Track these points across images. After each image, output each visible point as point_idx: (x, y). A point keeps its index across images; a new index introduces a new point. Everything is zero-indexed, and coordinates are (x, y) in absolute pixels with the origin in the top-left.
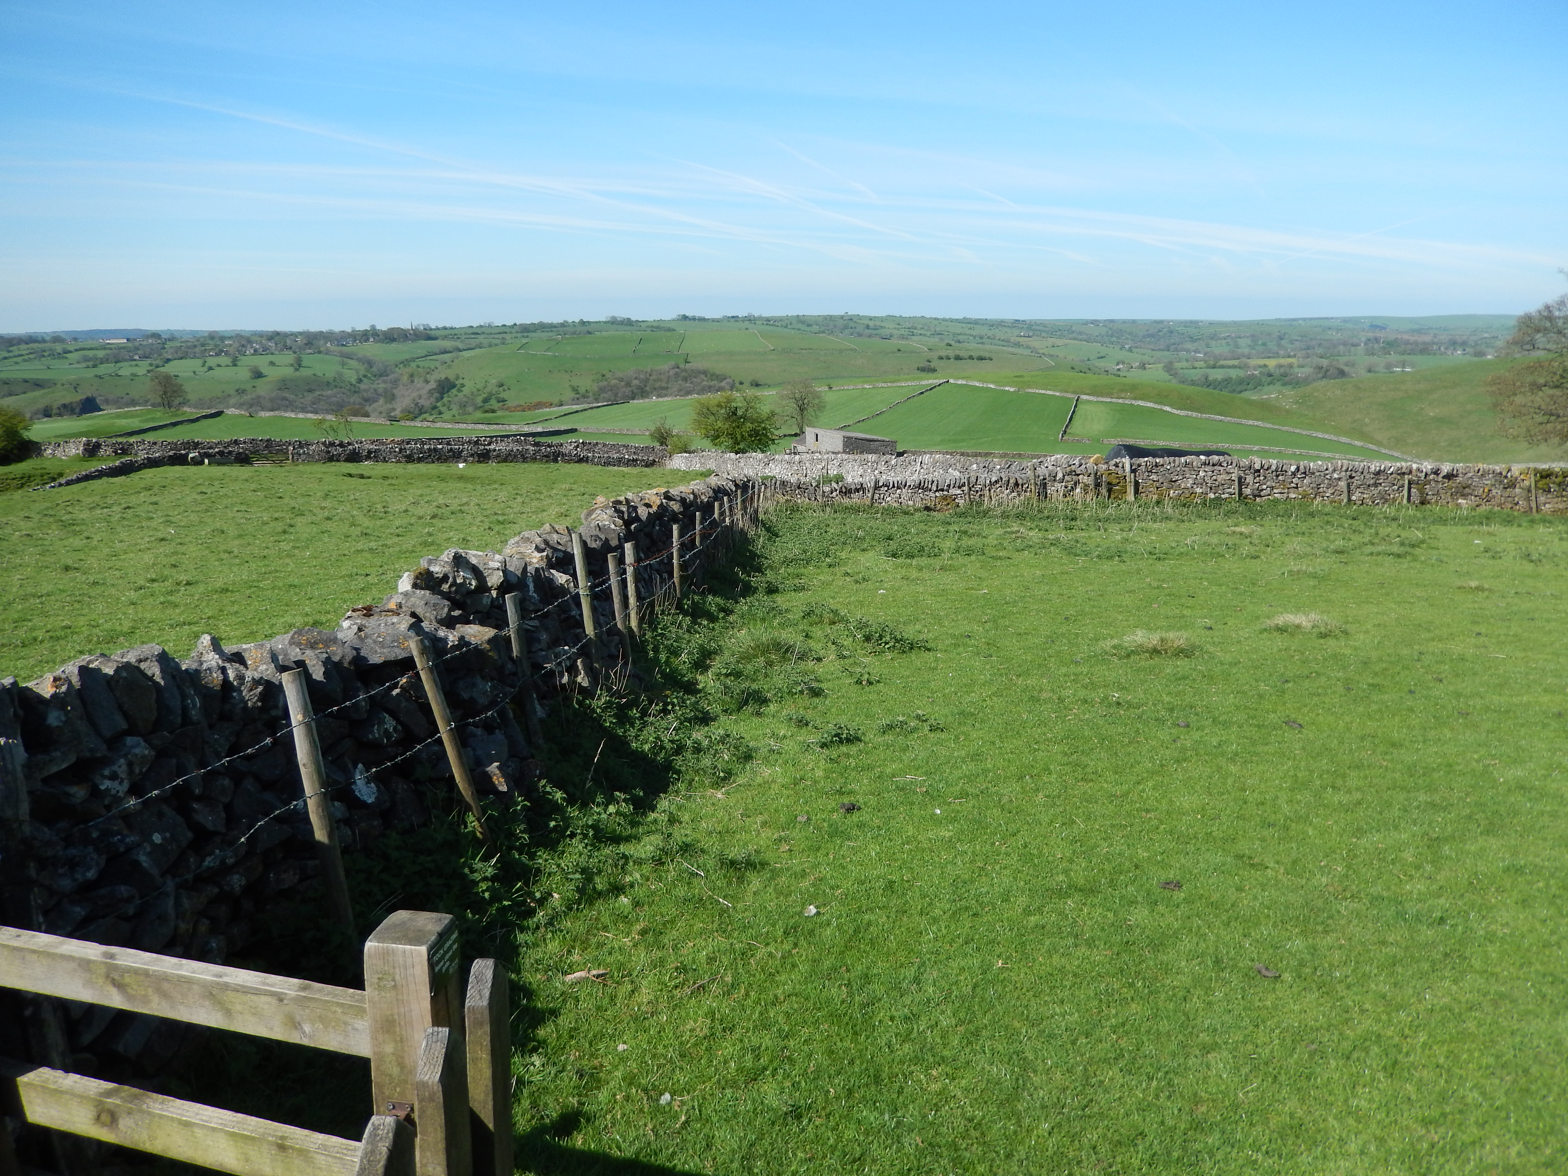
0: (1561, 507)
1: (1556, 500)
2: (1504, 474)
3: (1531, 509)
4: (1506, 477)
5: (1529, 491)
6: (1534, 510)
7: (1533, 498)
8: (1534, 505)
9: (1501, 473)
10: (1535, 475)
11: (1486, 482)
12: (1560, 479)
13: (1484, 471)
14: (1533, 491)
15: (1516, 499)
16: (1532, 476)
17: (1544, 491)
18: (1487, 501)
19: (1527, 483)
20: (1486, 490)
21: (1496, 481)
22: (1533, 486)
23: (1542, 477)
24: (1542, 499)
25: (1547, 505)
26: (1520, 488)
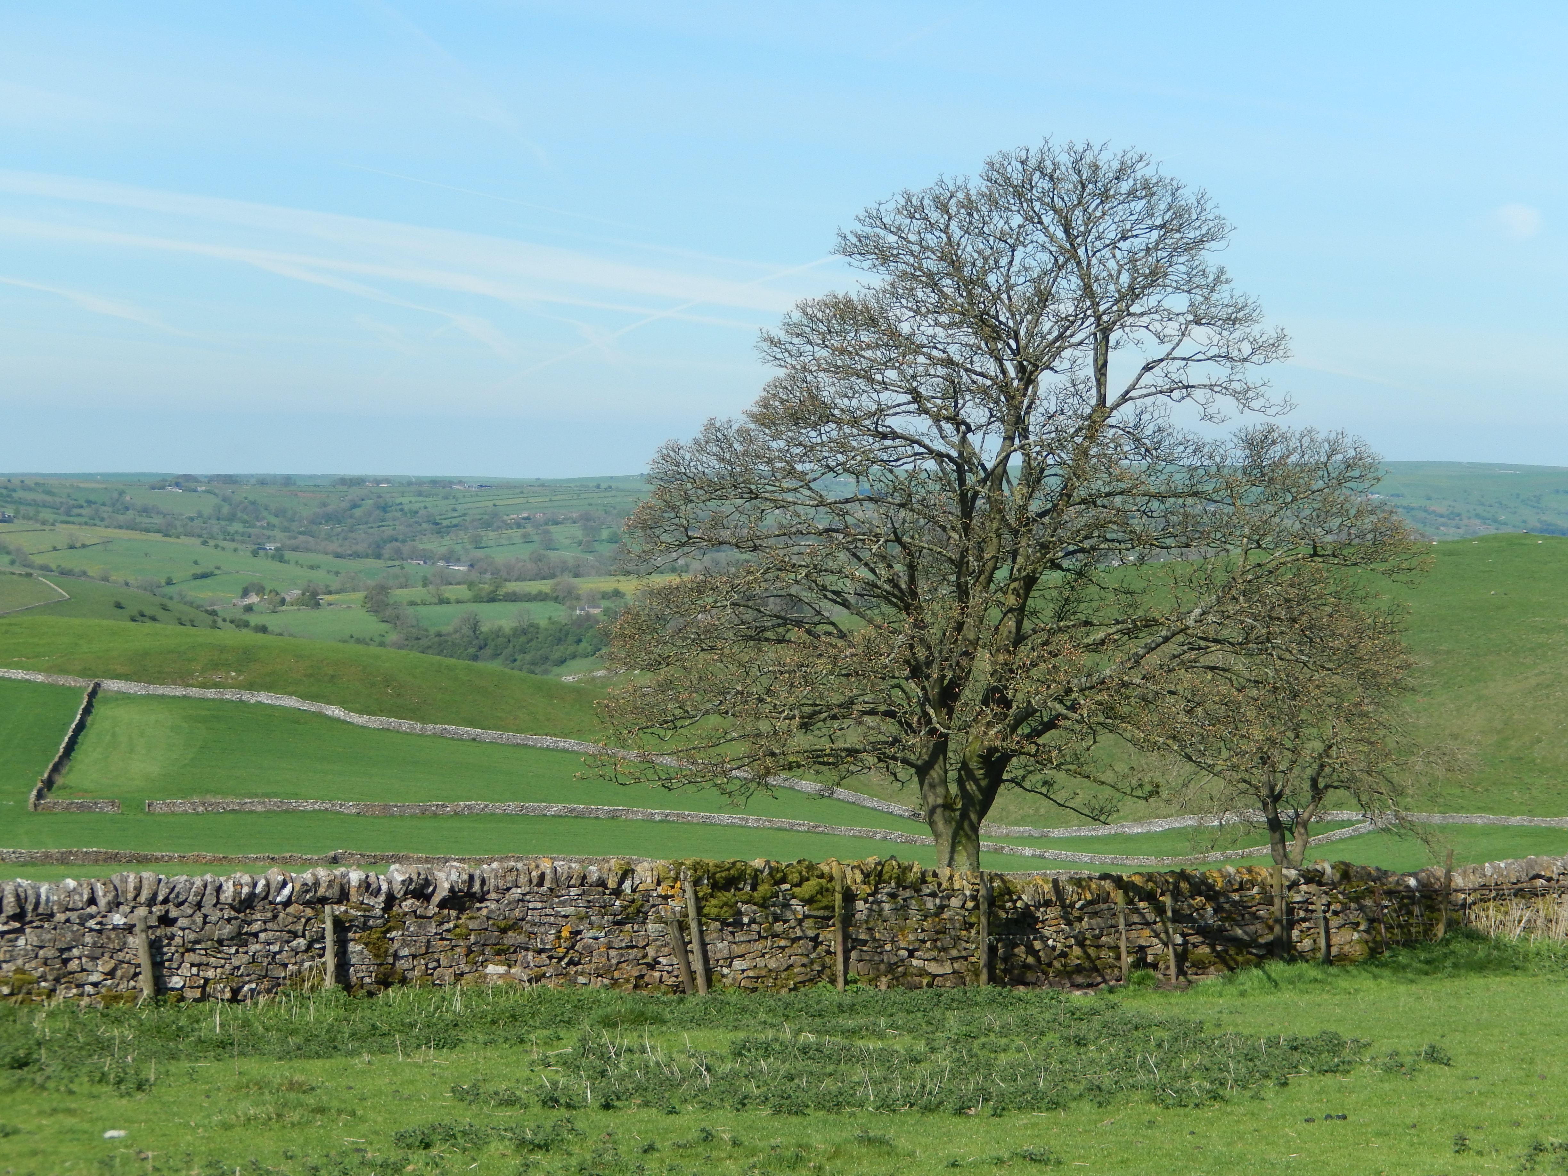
0: (772, 964)
1: (758, 946)
2: (612, 884)
3: (692, 974)
4: (617, 892)
5: (683, 927)
6: (700, 981)
7: (695, 946)
8: (698, 966)
9: (602, 883)
10: (696, 883)
11: (563, 911)
12: (764, 889)
13: (556, 880)
14: (694, 926)
15: (651, 952)
16: (688, 887)
17: (724, 923)
18: (571, 963)
19: (676, 905)
20: (565, 934)
21: (590, 905)
22: (692, 912)
23: (716, 886)
24: (720, 948)
25: (738, 964)
26: (660, 920)
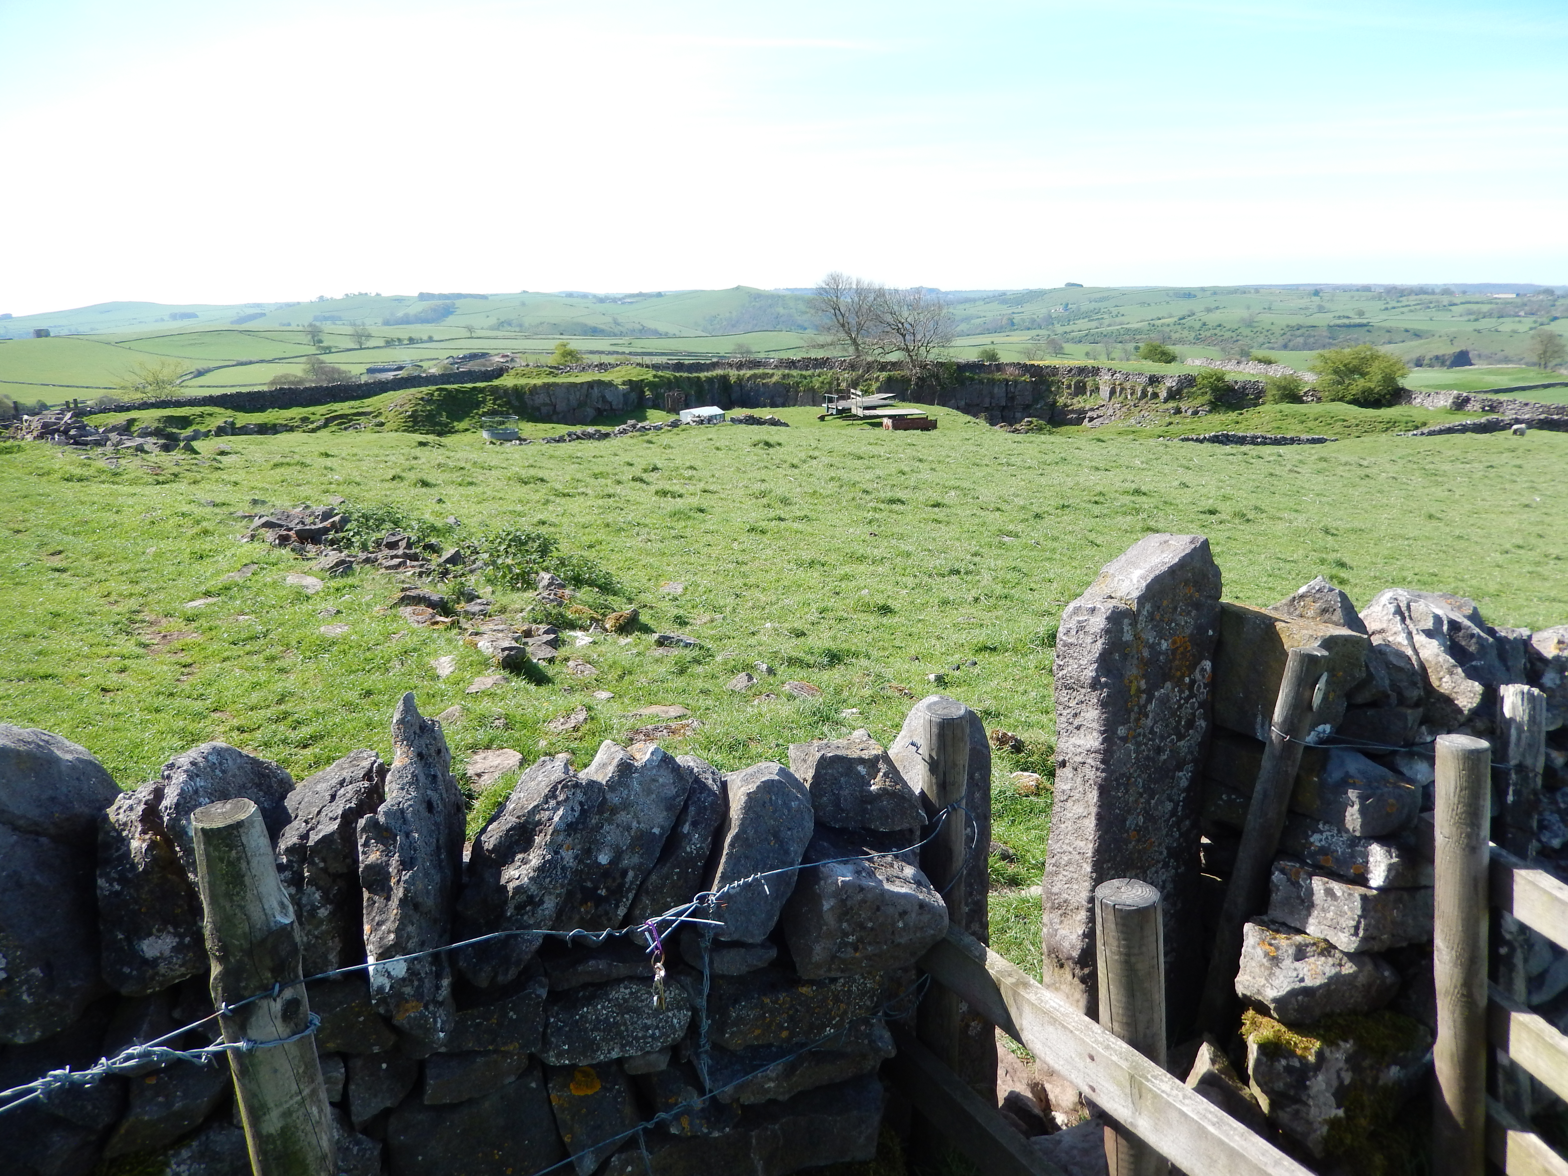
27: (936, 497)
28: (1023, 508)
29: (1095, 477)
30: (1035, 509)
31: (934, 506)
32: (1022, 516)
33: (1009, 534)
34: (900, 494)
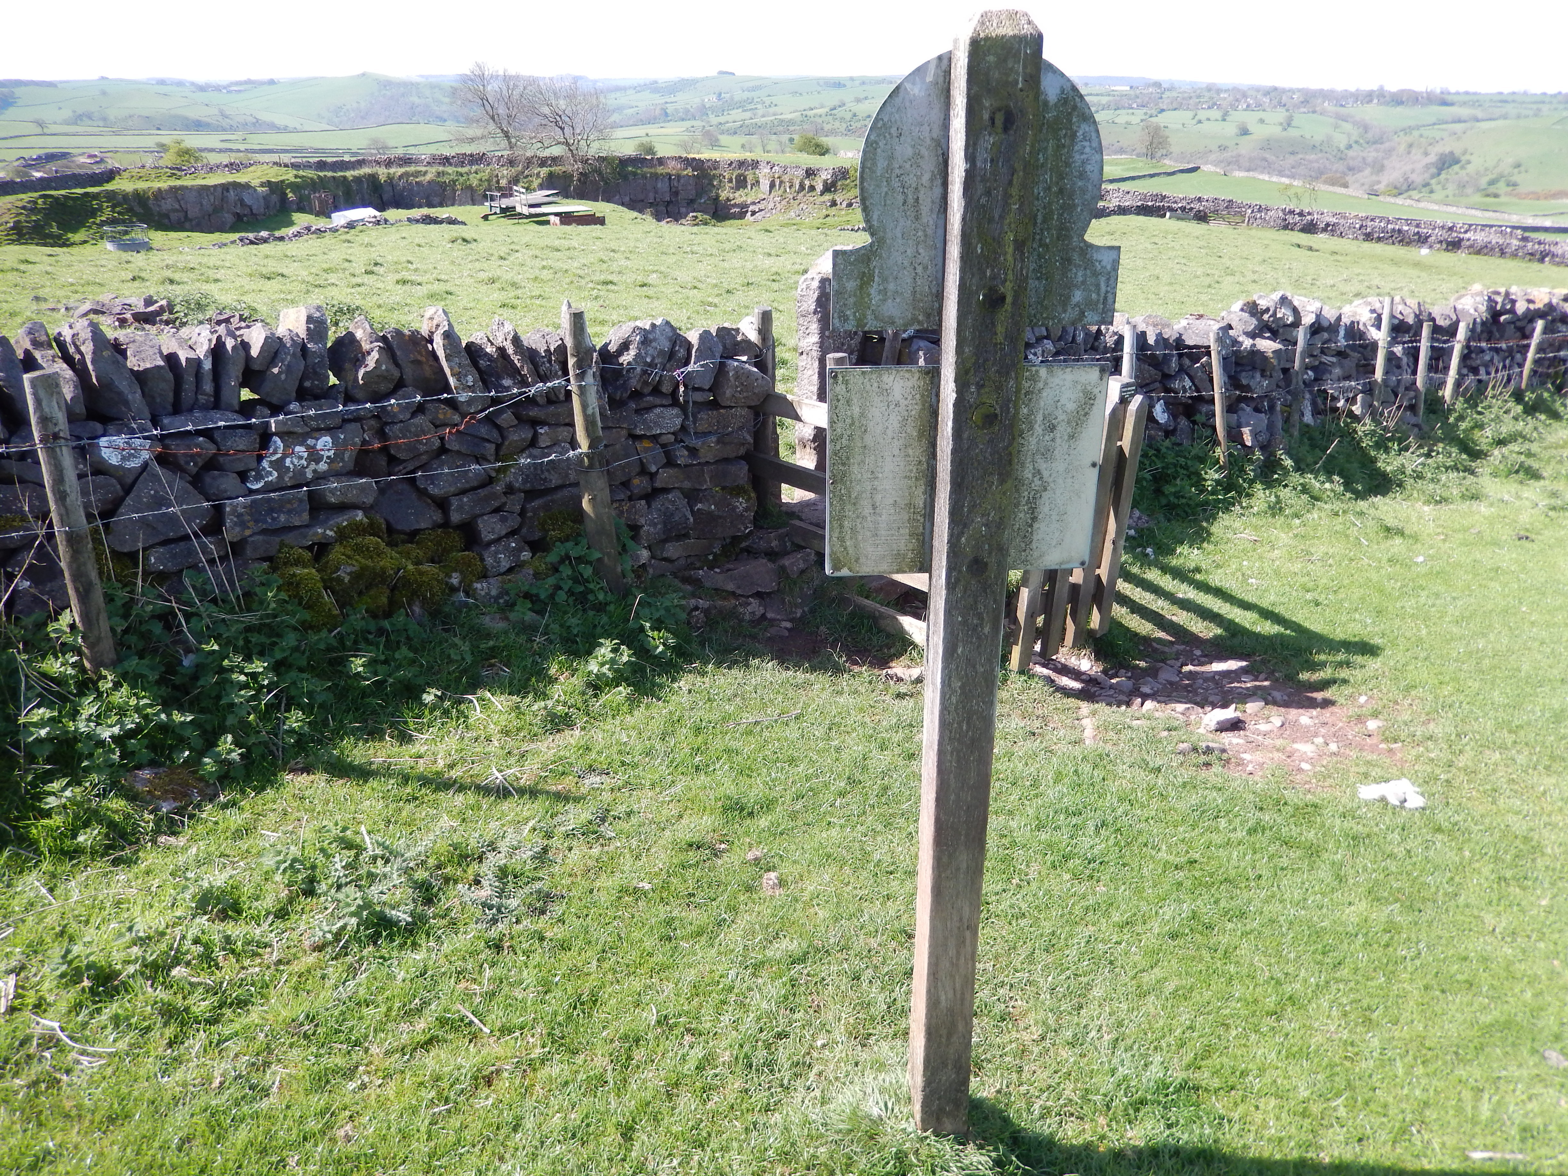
27: (640, 279)
28: (716, 286)
29: (768, 262)
30: (725, 285)
31: (642, 286)
32: (716, 291)
33: (710, 304)
34: (610, 278)
